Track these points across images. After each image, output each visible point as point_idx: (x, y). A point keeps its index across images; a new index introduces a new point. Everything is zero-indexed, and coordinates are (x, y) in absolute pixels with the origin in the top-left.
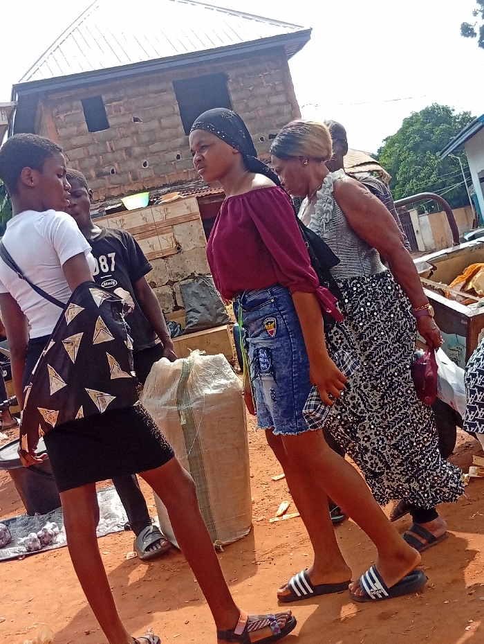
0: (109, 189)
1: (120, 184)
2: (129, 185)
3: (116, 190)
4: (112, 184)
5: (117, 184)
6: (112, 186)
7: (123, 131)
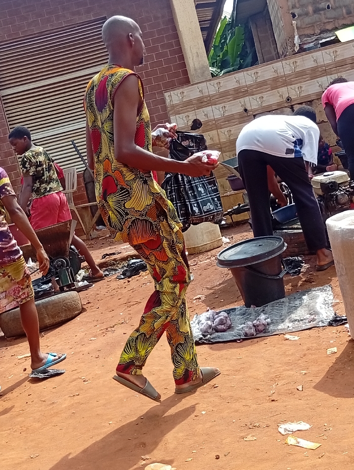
0: (324, 23)
1: (335, 18)
2: (343, 19)
3: (331, 24)
4: (327, 18)
5: (331, 19)
6: (328, 20)
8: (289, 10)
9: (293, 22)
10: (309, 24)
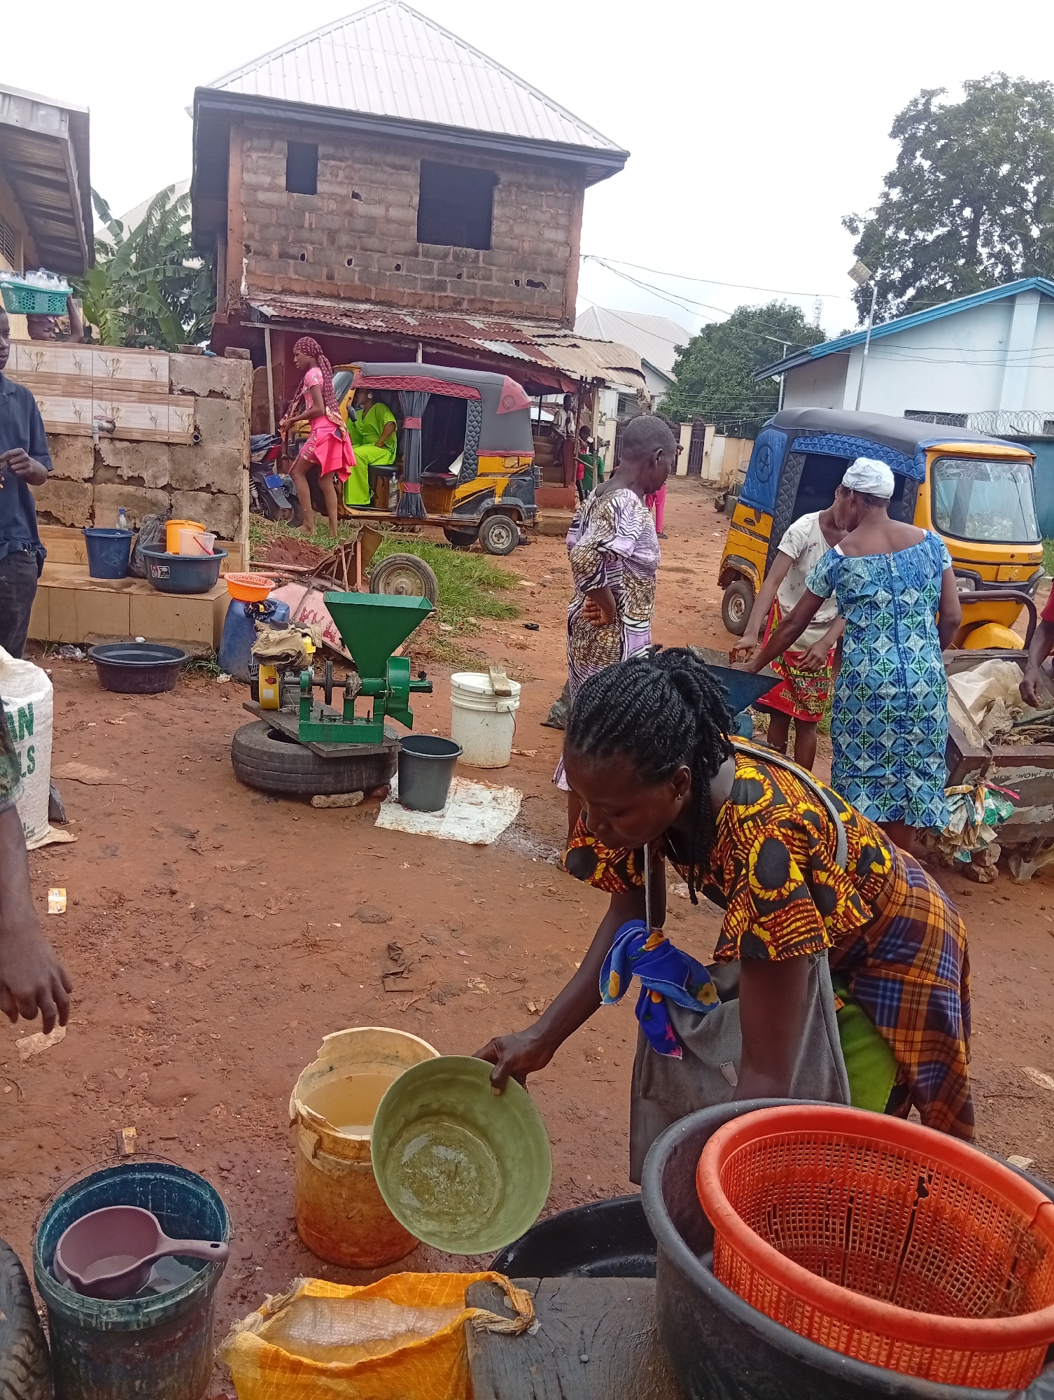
0: (291, 279)
2: (319, 283)
3: (300, 284)
5: (303, 276)
7: (333, 206)
8: (242, 238)
9: (245, 261)
10: (267, 272)
